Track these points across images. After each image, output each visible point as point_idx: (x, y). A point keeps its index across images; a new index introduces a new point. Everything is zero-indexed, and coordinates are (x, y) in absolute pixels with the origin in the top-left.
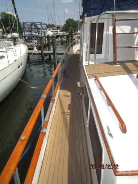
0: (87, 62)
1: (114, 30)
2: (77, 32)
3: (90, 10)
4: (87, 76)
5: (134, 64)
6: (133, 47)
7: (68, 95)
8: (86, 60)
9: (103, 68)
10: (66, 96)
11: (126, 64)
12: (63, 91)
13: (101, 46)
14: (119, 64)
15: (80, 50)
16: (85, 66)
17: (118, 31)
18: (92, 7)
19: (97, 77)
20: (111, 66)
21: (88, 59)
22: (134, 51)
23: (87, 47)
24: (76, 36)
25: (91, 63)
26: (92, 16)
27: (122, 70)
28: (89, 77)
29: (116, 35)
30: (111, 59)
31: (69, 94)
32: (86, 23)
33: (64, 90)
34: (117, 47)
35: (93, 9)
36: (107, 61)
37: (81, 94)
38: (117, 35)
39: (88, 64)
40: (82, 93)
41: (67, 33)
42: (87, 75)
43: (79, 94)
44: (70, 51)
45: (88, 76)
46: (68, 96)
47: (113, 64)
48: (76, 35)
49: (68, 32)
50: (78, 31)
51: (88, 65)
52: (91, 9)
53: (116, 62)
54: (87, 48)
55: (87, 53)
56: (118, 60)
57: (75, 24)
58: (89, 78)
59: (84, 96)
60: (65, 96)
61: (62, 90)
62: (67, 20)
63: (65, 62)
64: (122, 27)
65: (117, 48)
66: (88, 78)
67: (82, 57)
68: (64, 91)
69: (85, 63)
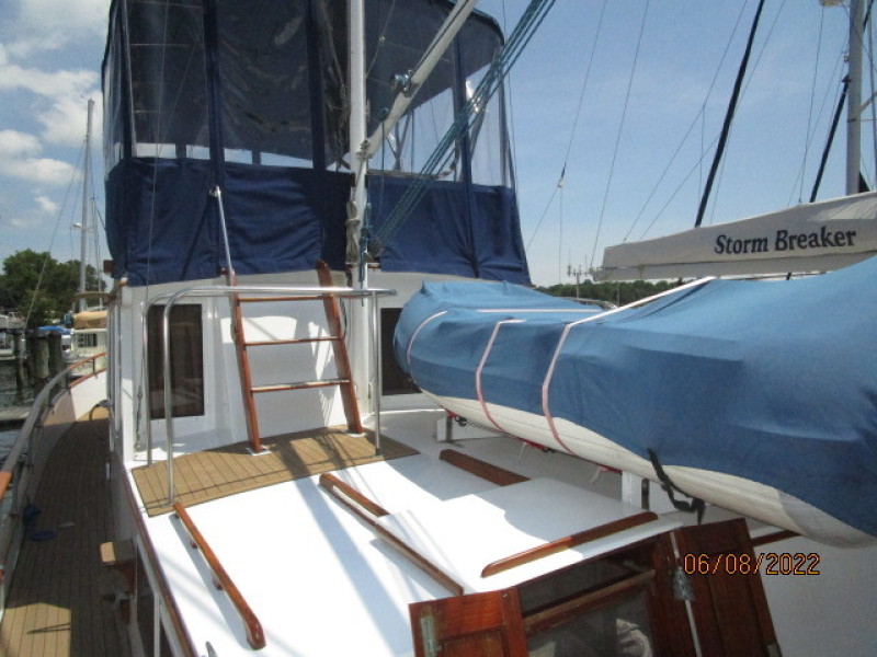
0: (143, 455)
1: (237, 331)
2: (75, 316)
3: (140, 265)
4: (143, 510)
5: (319, 441)
6: (312, 387)
7: (52, 622)
8: (135, 446)
9: (210, 468)
10: (45, 630)
11: (295, 443)
12: (21, 610)
13: (197, 380)
14: (271, 449)
15: (110, 404)
16: (133, 470)
17: (251, 334)
18: (150, 254)
19: (183, 505)
20: (241, 458)
21: (144, 439)
22: (319, 397)
23: (140, 392)
24: (73, 331)
25: (159, 455)
26: (152, 283)
27: (276, 469)
28: (151, 511)
29: (245, 349)
30: (239, 434)
31: (61, 616)
32: (130, 307)
33: (28, 602)
34: (253, 389)
35: (154, 261)
36: (228, 443)
37: (121, 596)
38: (248, 348)
39: (145, 463)
40: (127, 593)
41: (15, 319)
42: (140, 503)
43: (112, 598)
44: (55, 409)
45: (147, 509)
46: (56, 629)
47: (248, 449)
48: (69, 326)
49: (18, 316)
50: (77, 311)
51: (147, 466)
52: (144, 261)
53: (257, 441)
54: (140, 397)
55: (138, 416)
56: (263, 432)
57: (58, 276)
58: (150, 516)
59: (134, 602)
60: (34, 632)
61: (18, 605)
62: (12, 258)
63: (29, 466)
64: (262, 321)
65: (252, 392)
66: (145, 516)
67: (120, 433)
68: (31, 608)
69: (132, 460)
